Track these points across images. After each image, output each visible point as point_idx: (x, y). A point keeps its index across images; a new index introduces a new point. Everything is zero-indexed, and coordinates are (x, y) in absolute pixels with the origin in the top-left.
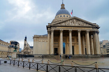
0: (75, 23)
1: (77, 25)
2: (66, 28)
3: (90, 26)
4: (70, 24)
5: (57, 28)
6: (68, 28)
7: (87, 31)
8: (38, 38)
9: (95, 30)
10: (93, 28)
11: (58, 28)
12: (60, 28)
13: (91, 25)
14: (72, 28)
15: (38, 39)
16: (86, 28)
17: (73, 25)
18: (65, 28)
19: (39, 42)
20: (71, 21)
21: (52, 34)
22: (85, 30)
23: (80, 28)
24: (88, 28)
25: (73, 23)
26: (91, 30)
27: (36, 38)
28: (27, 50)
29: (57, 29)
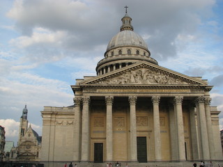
0: (145, 78)
1: (149, 83)
2: (122, 91)
3: (185, 84)
4: (133, 80)
5: (98, 91)
6: (126, 91)
7: (177, 97)
8: (56, 114)
9: (199, 94)
10: (192, 91)
11: (101, 90)
12: (106, 91)
13: (186, 81)
14: (138, 91)
15: (54, 116)
16: (174, 91)
17: (140, 83)
18: (118, 91)
19: (59, 127)
20: (134, 73)
21: (86, 107)
22: (171, 95)
23: (158, 91)
24: (178, 91)
25: (139, 77)
26: (188, 95)
27: (50, 116)
28: (29, 147)
29: (98, 93)
